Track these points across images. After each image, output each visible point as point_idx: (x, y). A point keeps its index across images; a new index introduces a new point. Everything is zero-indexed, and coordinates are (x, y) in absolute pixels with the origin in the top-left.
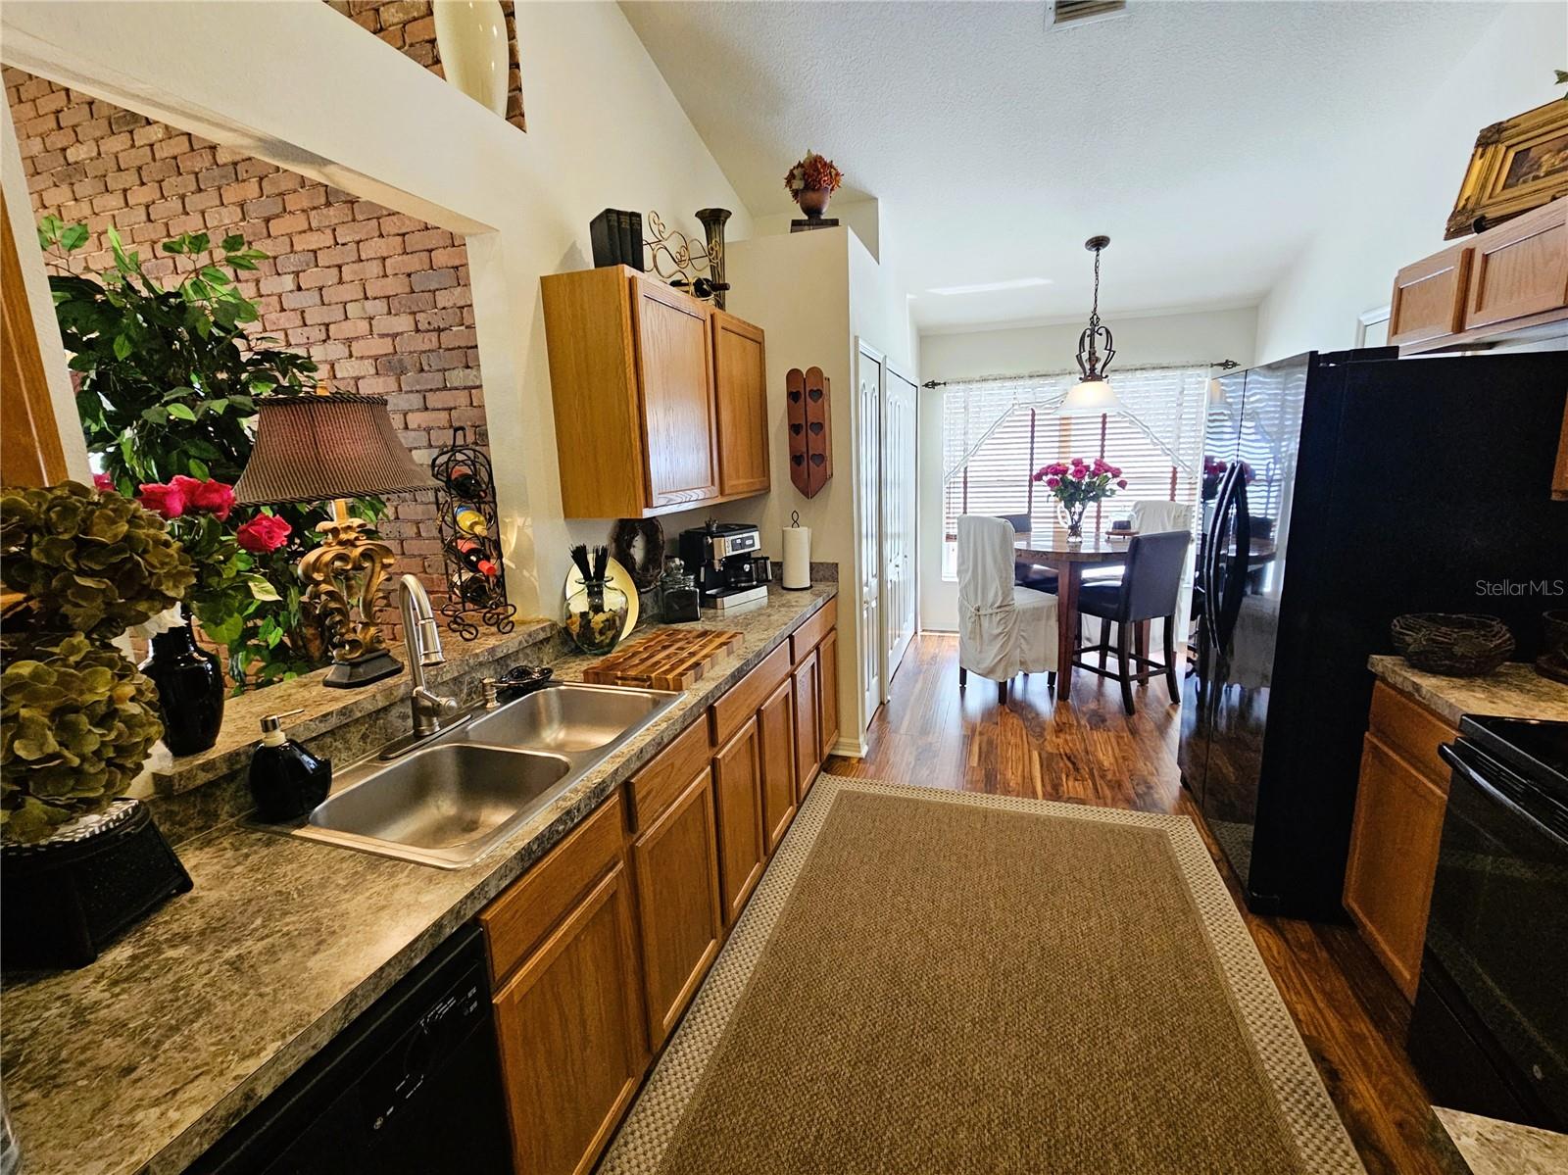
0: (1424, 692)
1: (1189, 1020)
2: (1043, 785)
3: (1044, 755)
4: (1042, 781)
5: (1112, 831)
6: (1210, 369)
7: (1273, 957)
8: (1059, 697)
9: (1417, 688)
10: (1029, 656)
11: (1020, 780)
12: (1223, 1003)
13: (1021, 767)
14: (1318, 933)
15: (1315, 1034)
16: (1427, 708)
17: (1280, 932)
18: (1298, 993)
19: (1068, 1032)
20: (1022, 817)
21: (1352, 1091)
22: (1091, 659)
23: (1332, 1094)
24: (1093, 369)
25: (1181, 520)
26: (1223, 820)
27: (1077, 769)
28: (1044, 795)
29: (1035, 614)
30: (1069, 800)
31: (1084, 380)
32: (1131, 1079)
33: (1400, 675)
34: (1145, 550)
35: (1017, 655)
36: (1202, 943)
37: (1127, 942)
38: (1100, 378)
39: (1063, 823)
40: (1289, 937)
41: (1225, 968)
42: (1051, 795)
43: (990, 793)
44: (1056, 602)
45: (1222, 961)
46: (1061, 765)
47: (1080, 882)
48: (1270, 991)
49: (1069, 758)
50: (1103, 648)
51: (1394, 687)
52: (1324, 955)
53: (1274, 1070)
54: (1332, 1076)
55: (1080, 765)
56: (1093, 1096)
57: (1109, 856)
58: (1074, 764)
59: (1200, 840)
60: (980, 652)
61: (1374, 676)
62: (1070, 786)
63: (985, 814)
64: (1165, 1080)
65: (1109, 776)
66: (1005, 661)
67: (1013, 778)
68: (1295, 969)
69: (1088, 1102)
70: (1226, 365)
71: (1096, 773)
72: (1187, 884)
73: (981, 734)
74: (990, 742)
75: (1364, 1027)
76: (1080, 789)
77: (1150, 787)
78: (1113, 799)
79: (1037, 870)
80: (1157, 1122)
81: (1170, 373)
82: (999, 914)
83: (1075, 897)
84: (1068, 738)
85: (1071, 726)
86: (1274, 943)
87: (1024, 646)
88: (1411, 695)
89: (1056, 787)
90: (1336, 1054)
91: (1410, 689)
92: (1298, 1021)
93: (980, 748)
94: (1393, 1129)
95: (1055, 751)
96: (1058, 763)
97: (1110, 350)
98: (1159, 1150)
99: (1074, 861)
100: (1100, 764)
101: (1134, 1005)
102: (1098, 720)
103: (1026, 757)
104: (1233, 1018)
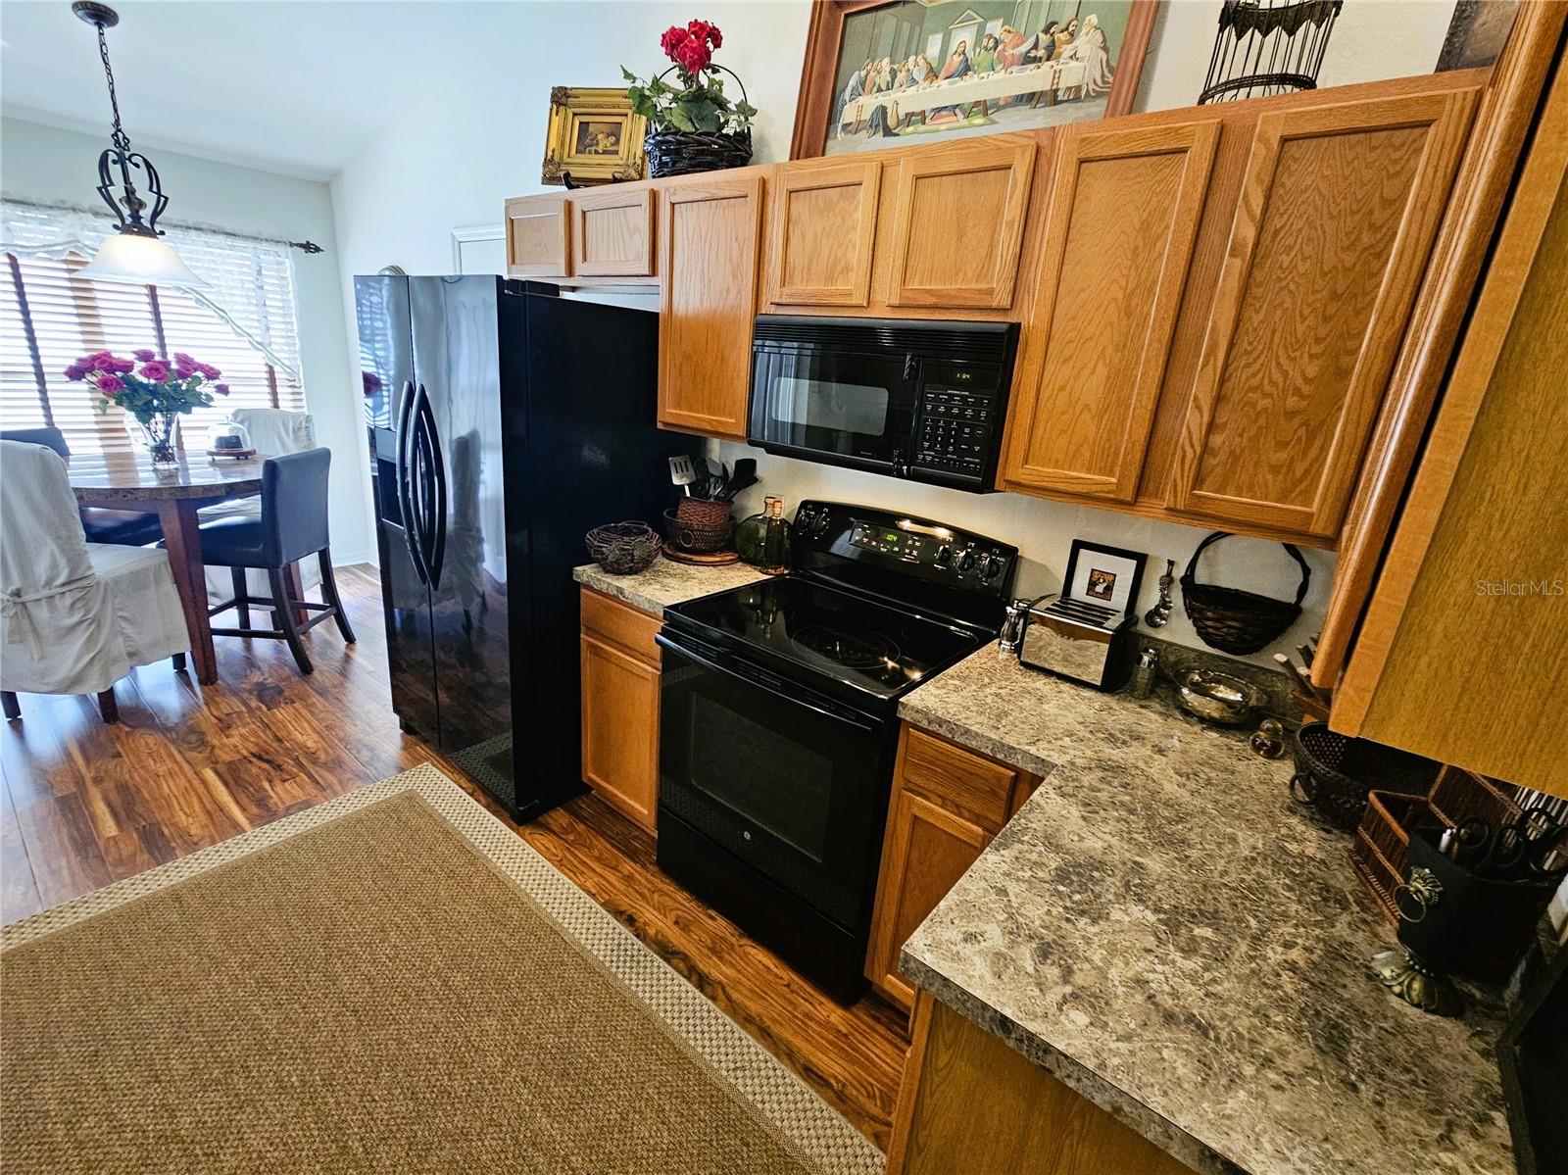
0: (627, 593)
1: (528, 965)
2: (243, 809)
3: (221, 767)
4: (237, 802)
5: (360, 821)
6: (289, 249)
7: (554, 854)
8: (202, 682)
9: (620, 590)
10: (141, 641)
11: (203, 818)
12: (543, 924)
13: (195, 801)
14: (571, 812)
15: (607, 898)
16: (631, 606)
17: (546, 828)
18: (582, 873)
19: (433, 1080)
20: (234, 868)
21: (645, 924)
22: (229, 619)
23: (637, 936)
24: (136, 218)
25: (303, 432)
26: (458, 750)
27: (278, 767)
28: (252, 822)
29: (136, 581)
30: (288, 811)
31: (125, 229)
32: (512, 1066)
33: (604, 582)
34: (285, 475)
35: (119, 646)
36: (501, 883)
37: (436, 932)
38: (151, 233)
39: (296, 843)
40: (555, 828)
41: (528, 891)
42: (260, 817)
43: (165, 861)
44: (165, 558)
45: (523, 887)
46: (254, 770)
47: (356, 901)
48: (566, 886)
49: (260, 758)
50: (242, 601)
51: (599, 592)
52: (581, 827)
53: (600, 952)
54: (630, 921)
55: (280, 759)
56: (491, 1119)
57: (371, 851)
58: (268, 762)
59: (449, 781)
60: (42, 658)
61: (578, 585)
62: (280, 793)
63: (176, 896)
64: (538, 1038)
65: (323, 757)
66: (103, 660)
67: (193, 823)
68: (572, 853)
69: (491, 1130)
70: (308, 247)
71: (304, 761)
72: (460, 833)
73: (97, 781)
74: (122, 788)
75: (628, 866)
76: (296, 791)
77: (372, 750)
78: (340, 782)
79: (294, 922)
80: (552, 1084)
81: (239, 243)
82: (275, 1016)
83: (359, 923)
84: (244, 731)
85: (239, 714)
86: (546, 840)
87: (129, 630)
88: (617, 597)
89: (262, 802)
90: (624, 903)
91: (615, 592)
92: (593, 896)
93: (109, 805)
94: (675, 928)
95: (237, 757)
96: (248, 771)
97: (158, 193)
98: (566, 1107)
99: (336, 881)
100: (303, 747)
101: (478, 991)
102: (271, 696)
103: (196, 783)
104: (556, 933)
